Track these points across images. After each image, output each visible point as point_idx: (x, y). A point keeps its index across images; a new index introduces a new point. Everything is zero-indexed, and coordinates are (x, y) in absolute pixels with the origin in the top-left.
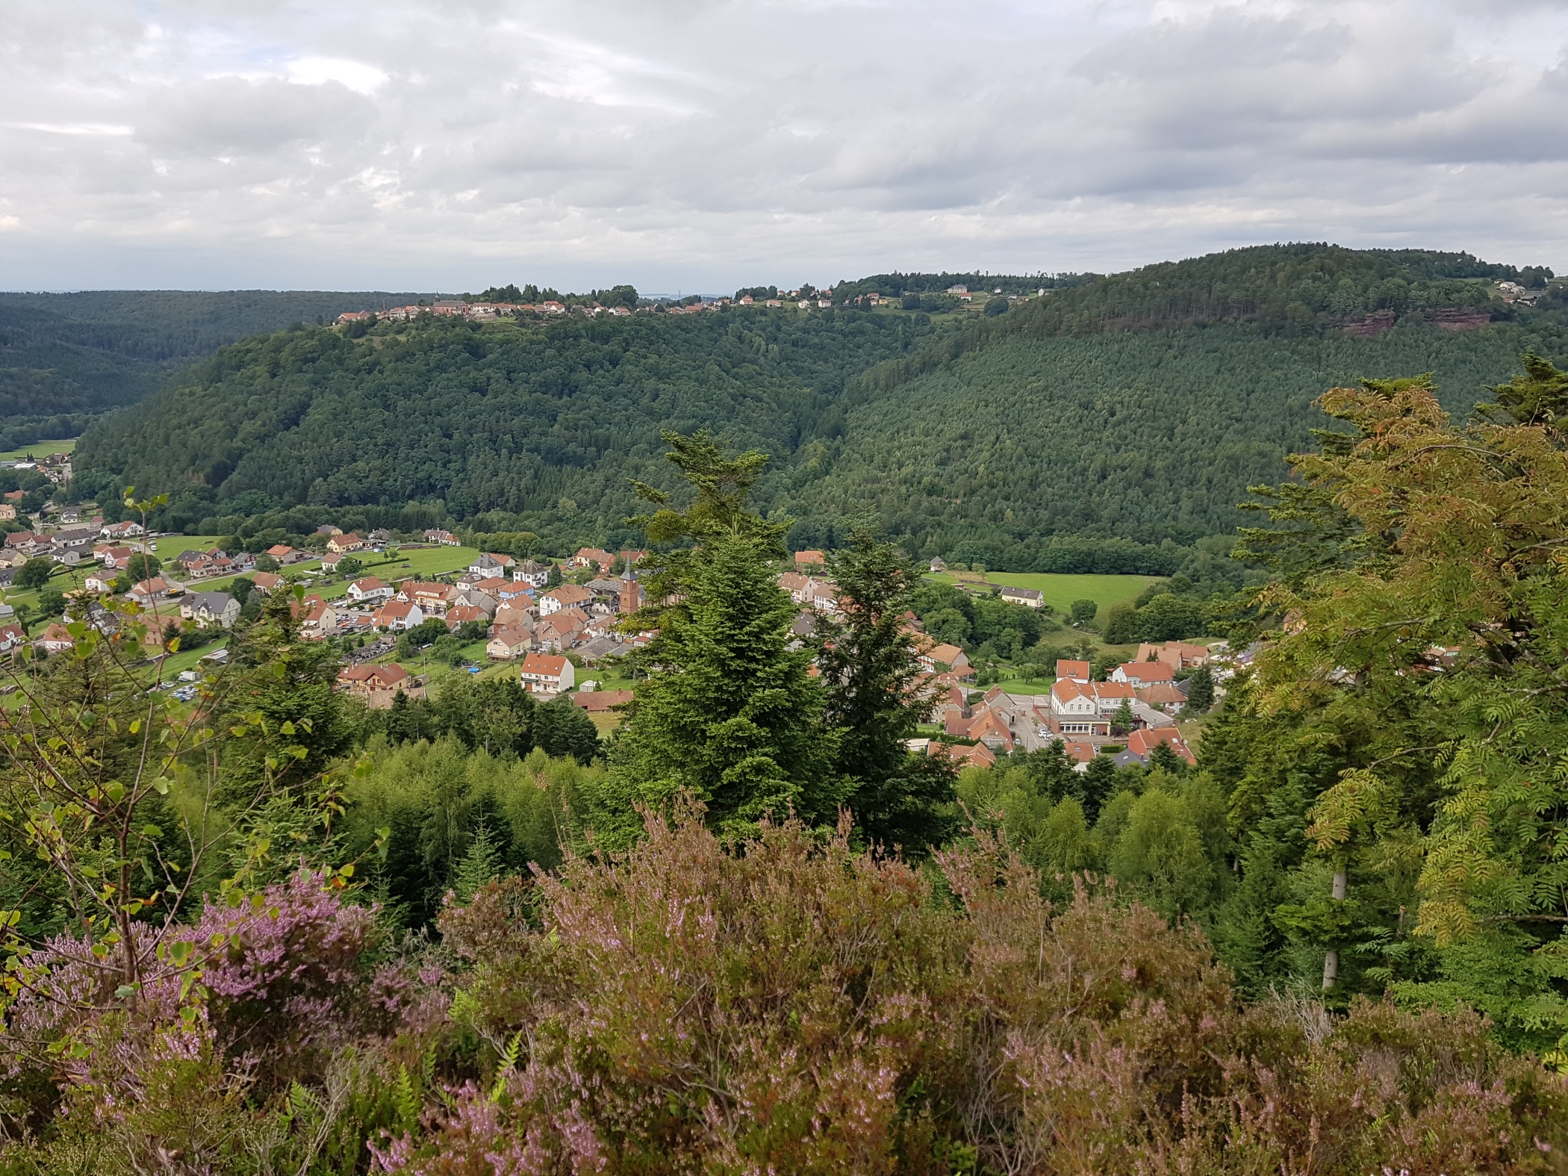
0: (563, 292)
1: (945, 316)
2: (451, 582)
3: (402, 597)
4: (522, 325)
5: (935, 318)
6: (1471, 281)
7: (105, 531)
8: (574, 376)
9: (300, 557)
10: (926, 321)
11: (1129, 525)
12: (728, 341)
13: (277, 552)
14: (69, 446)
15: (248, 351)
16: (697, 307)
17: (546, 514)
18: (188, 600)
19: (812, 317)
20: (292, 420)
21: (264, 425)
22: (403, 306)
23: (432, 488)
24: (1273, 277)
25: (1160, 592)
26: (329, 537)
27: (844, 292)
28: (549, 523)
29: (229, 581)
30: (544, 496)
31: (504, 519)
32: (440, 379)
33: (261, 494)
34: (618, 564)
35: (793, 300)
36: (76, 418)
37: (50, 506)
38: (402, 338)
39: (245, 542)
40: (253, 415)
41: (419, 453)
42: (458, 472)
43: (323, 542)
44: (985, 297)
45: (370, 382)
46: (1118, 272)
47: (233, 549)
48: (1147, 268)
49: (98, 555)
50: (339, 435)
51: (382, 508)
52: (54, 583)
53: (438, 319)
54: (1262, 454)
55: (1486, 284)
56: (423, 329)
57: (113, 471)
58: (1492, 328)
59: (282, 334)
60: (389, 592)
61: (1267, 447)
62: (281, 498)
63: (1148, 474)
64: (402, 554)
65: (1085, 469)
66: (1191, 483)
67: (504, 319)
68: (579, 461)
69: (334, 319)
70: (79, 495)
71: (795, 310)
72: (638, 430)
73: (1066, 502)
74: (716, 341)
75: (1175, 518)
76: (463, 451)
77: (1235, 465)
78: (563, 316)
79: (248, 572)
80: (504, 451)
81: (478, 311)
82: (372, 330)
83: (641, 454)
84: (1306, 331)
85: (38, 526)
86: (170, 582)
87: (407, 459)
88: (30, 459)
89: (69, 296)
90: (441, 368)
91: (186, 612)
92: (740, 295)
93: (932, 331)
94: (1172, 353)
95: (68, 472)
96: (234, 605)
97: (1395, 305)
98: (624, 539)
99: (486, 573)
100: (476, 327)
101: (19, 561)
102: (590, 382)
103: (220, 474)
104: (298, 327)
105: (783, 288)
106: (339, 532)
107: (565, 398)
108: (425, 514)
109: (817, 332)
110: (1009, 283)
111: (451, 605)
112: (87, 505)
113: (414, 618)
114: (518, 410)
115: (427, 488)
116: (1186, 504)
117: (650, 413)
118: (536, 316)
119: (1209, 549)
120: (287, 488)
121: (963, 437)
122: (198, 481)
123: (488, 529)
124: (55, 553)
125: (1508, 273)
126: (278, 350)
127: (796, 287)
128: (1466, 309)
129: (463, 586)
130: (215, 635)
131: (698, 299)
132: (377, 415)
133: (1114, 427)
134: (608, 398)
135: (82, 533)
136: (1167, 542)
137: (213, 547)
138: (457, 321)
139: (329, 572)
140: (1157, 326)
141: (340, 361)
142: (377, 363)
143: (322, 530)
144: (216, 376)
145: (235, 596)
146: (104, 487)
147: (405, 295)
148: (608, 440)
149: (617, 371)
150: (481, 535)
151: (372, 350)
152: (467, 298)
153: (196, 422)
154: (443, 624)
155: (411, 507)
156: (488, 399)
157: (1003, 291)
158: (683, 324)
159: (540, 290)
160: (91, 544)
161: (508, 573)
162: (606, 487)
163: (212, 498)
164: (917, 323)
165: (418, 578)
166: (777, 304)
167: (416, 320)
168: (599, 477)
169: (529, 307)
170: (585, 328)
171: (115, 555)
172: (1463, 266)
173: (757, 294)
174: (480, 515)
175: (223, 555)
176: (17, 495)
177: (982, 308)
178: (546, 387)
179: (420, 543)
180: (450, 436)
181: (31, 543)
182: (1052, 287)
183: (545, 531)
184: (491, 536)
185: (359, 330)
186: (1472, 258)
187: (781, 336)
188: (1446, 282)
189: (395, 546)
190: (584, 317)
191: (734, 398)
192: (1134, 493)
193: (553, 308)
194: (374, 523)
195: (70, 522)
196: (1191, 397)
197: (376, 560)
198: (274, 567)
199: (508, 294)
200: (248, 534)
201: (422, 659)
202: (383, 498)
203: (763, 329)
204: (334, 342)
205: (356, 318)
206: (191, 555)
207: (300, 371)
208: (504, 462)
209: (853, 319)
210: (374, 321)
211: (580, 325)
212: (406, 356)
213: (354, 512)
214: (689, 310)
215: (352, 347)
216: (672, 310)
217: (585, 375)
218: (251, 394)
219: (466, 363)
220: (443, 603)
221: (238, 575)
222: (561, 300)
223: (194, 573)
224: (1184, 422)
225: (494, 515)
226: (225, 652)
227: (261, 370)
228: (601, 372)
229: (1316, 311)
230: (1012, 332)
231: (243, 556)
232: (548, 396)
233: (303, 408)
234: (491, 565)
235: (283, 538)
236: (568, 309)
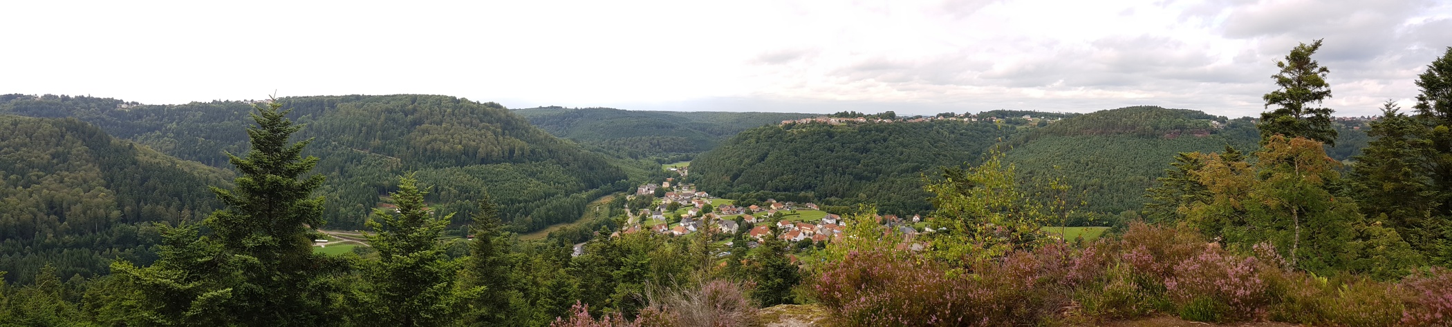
0: (865, 114)
1: (1022, 127)
2: (816, 224)
3: (797, 228)
4: (849, 126)
5: (1018, 127)
6: (1203, 120)
7: (696, 194)
8: (868, 146)
9: (760, 210)
10: (1015, 128)
11: (1095, 207)
12: (933, 133)
13: (753, 207)
14: (687, 164)
15: (749, 134)
16: (920, 120)
17: (853, 199)
18: (721, 222)
19: (969, 124)
20: (762, 159)
21: (752, 160)
22: (805, 118)
23: (810, 187)
24: (1140, 117)
25: (1108, 233)
26: (771, 203)
27: (982, 115)
28: (855, 203)
29: (735, 216)
30: (853, 192)
31: (836, 200)
32: (817, 146)
33: (749, 185)
34: (883, 220)
35: (961, 118)
36: (691, 154)
37: (680, 184)
38: (804, 130)
39: (742, 203)
40: (748, 157)
41: (806, 173)
42: (821, 181)
43: (769, 205)
44: (1037, 120)
45: (791, 146)
46: (1088, 113)
47: (737, 205)
48: (1098, 112)
49: (693, 202)
50: (778, 165)
51: (791, 194)
52: (680, 210)
53: (818, 123)
54: (1141, 180)
55: (1209, 122)
56: (812, 127)
57: (700, 173)
58: (1211, 137)
59: (762, 127)
60: (792, 226)
61: (1142, 177)
62: (755, 187)
63: (1102, 187)
64: (798, 212)
65: (1078, 186)
66: (1117, 191)
67: (842, 124)
68: (868, 179)
69: (780, 123)
70: (689, 181)
71: (963, 122)
72: (894, 167)
73: (1071, 199)
74: (928, 133)
75: (1112, 204)
76: (823, 173)
77: (1132, 184)
78: (866, 122)
79: (742, 214)
80: (838, 174)
81: (833, 121)
82: (793, 127)
83: (895, 176)
84: (1153, 136)
85: (675, 190)
86: (715, 215)
87: (802, 176)
88: (676, 167)
89: (693, 113)
90: (817, 141)
91: (720, 226)
92: (938, 116)
93: (1017, 132)
94: (1108, 143)
95: (686, 173)
96: (736, 226)
97: (1182, 128)
98: (886, 210)
99: (829, 221)
100: (832, 126)
101: (669, 202)
102: (875, 148)
103: (735, 177)
104: (767, 125)
105: (957, 113)
106: (775, 201)
107: (864, 154)
108: (807, 197)
109: (971, 130)
110: (1046, 115)
111: (815, 233)
112: (691, 185)
113: (801, 237)
114: (845, 158)
115: (808, 187)
116: (1116, 199)
117: (899, 160)
118: (854, 123)
119: (1125, 216)
120: (758, 184)
121: (1030, 173)
122: (727, 179)
123: (830, 203)
124: (680, 200)
125: (1215, 118)
126: (760, 133)
127: (963, 113)
128: (1203, 130)
129: (819, 226)
130: (729, 236)
131: (921, 117)
132: (793, 158)
133: (1088, 170)
134: (882, 154)
135: (689, 194)
136: (1109, 213)
137: (731, 203)
138: (825, 124)
139: (770, 217)
140: (1102, 133)
141: (781, 138)
142: (794, 139)
143: (769, 200)
144: (737, 142)
145: (737, 222)
146: (697, 179)
147: (806, 114)
148: (881, 171)
149: (886, 144)
150: (827, 206)
151: (793, 134)
152: (830, 116)
153: (729, 158)
154: (811, 240)
155: (802, 194)
156: (834, 154)
157: (1045, 117)
158: (914, 126)
159: (857, 113)
160: (691, 198)
161: (838, 222)
162: (879, 189)
163: (732, 186)
164: (1011, 128)
165: (803, 221)
166: (954, 119)
167: (810, 123)
168: (877, 185)
169: (852, 119)
170: (874, 127)
171: (699, 203)
172: (1200, 115)
173: (945, 115)
174: (827, 198)
175: (734, 207)
176: (670, 179)
177: (1036, 124)
178: (856, 150)
179: (805, 207)
180: (818, 168)
181: (673, 196)
182: (1063, 117)
183: (853, 206)
184: (831, 207)
185: (789, 127)
186: (1203, 113)
187: (956, 131)
188: (1195, 120)
189: (795, 208)
190: (874, 123)
191: (935, 155)
192: (1097, 195)
193: (861, 120)
194: (788, 199)
195: (685, 191)
196: (1116, 159)
197: (788, 213)
198: (751, 213)
199: (845, 115)
200: (743, 199)
201: (801, 254)
202: (792, 190)
203: (948, 128)
204: (779, 131)
205: (788, 122)
206: (723, 206)
207: (766, 141)
208: (838, 178)
209: (986, 126)
210: (795, 124)
211: (872, 126)
212: (805, 137)
213: (781, 194)
214: (916, 120)
215: (786, 132)
216: (909, 121)
217: (873, 145)
218: (749, 149)
219: (827, 140)
220: (812, 232)
221: (739, 215)
222: (865, 117)
223: (723, 212)
224: (1114, 168)
225: (833, 199)
226: (732, 243)
227: (753, 140)
228: (879, 144)
229: (1155, 129)
230: (1049, 133)
231: (740, 208)
232: (857, 153)
233: (766, 155)
234: (831, 218)
235: (755, 202)
236: (867, 120)
